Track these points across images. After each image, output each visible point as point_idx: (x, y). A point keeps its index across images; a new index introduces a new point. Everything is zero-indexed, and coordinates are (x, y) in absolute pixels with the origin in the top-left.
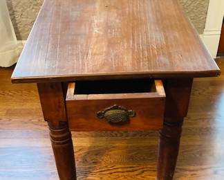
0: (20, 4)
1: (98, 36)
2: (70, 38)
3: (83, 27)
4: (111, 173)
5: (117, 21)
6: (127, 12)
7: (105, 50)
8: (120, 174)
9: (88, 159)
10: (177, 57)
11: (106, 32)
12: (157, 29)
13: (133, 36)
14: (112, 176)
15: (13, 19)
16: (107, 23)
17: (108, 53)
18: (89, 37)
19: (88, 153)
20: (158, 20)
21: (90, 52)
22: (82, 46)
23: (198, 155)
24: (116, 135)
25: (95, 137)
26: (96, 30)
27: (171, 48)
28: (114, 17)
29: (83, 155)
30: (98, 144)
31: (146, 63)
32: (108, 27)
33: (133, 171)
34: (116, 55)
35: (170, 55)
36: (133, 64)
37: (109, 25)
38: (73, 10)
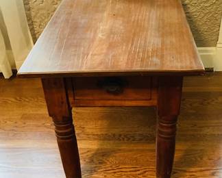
0: (39, 15)
1: (101, 40)
2: (75, 41)
3: (89, 32)
4: (115, 173)
5: (121, 27)
6: (133, 20)
7: (104, 51)
8: (123, 173)
9: (95, 160)
10: (169, 58)
11: (108, 37)
12: (157, 35)
13: (133, 41)
14: (116, 175)
15: (32, 30)
16: (111, 29)
17: (107, 54)
18: (93, 41)
19: (96, 154)
20: (159, 27)
21: (91, 53)
22: (84, 48)
23: (199, 159)
24: (123, 139)
25: (103, 140)
26: (100, 35)
27: (165, 51)
28: (119, 24)
29: (90, 156)
30: (105, 147)
31: (139, 63)
32: (111, 32)
33: (135, 171)
34: (113, 56)
35: (162, 57)
36: (127, 63)
37: (113, 31)
38: (82, 18)
